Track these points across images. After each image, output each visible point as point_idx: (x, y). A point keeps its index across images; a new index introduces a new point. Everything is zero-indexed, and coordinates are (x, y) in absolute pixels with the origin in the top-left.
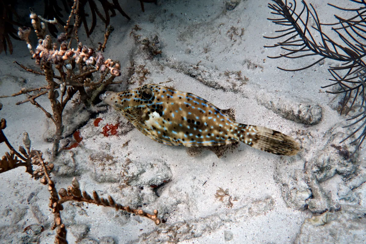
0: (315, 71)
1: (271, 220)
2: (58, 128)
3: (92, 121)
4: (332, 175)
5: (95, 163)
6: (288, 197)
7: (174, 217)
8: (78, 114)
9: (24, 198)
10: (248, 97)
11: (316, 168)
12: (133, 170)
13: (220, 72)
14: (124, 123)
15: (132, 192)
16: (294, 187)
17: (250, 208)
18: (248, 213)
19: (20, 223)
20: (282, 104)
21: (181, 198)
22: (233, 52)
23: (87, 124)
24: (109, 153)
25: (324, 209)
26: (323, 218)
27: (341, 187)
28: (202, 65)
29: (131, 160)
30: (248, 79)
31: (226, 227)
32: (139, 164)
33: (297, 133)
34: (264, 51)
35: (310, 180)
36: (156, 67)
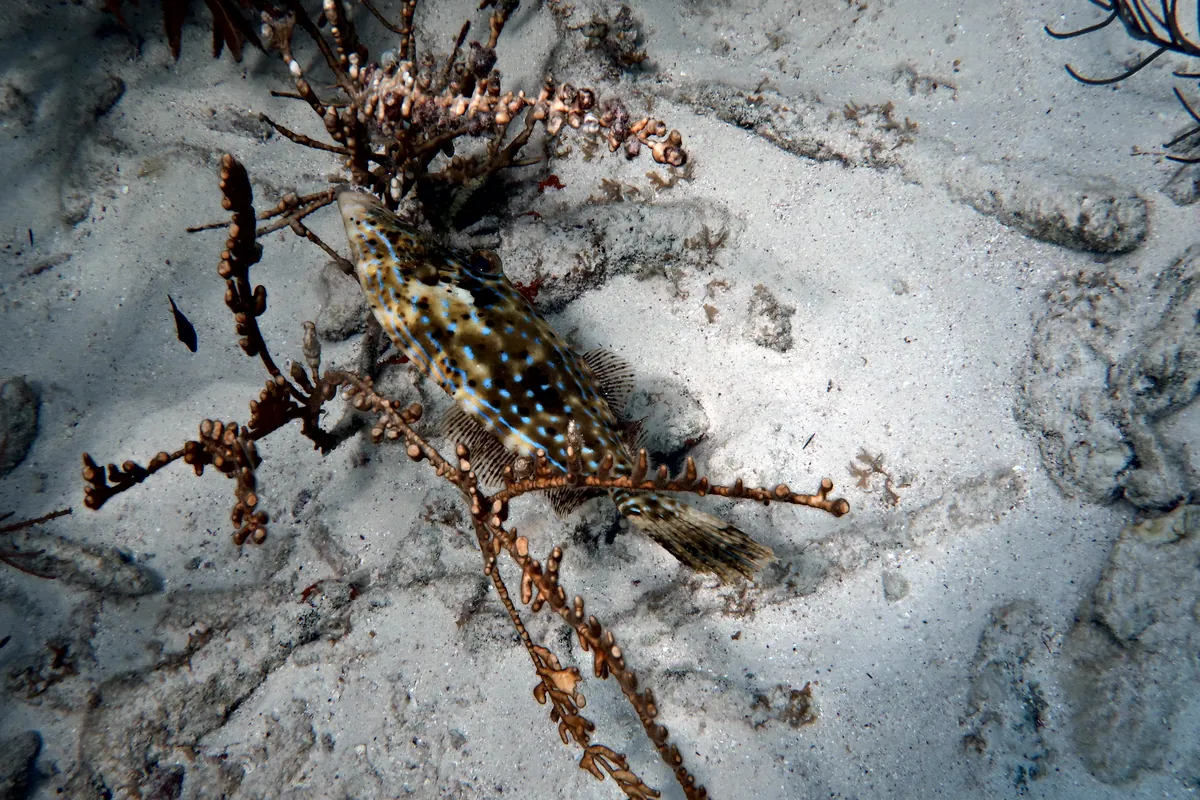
0: (1115, 89)
1: (1016, 535)
4: (1189, 399)
6: (1064, 467)
9: (282, 507)
10: (920, 180)
11: (1142, 382)
13: (827, 109)
14: (555, 279)
16: (1082, 440)
17: (952, 507)
18: (948, 521)
19: (278, 577)
20: (1027, 198)
22: (859, 43)
25: (1175, 498)
26: (1176, 523)
28: (772, 89)
30: (915, 126)
31: (886, 564)
34: (953, 36)
35: (1129, 417)
36: (631, 102)
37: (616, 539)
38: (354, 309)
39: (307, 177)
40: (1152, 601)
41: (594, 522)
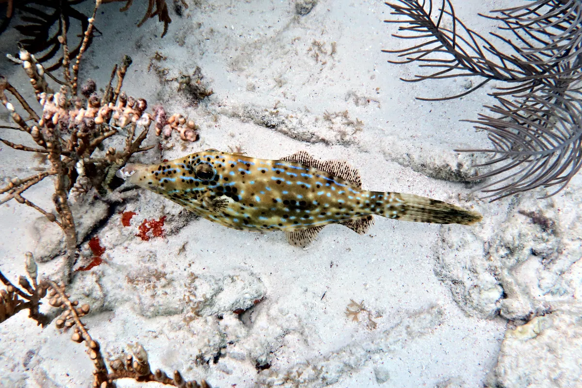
0: (461, 99)
1: (445, 340)
3: (117, 217)
4: (526, 258)
5: (137, 286)
6: (466, 300)
7: (283, 357)
8: (88, 208)
9: (16, 362)
10: (368, 150)
11: (503, 251)
12: (204, 290)
13: (314, 115)
14: (173, 216)
15: (207, 327)
16: (475, 284)
17: (408, 327)
18: (407, 335)
20: (427, 156)
21: (290, 325)
22: (325, 81)
23: (109, 225)
24: (156, 267)
25: (527, 313)
26: (535, 327)
27: (542, 276)
28: (283, 107)
29: (196, 273)
30: (361, 122)
31: (375, 362)
32: (211, 279)
34: (374, 76)
35: (499, 270)
36: (205, 117)
37: (219, 361)
38: (56, 243)
39: (20, 170)
40: (527, 372)
41: (206, 352)
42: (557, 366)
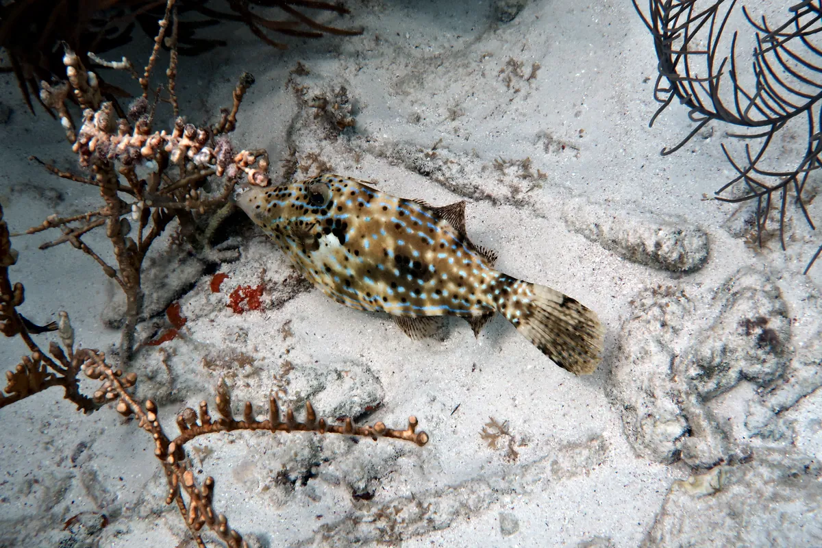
0: (693, 152)
1: (600, 486)
2: (132, 299)
3: (207, 279)
4: (733, 383)
5: (214, 373)
6: (638, 433)
7: (391, 487)
8: (177, 266)
9: (64, 455)
10: (546, 215)
11: (695, 369)
12: (299, 385)
13: (483, 162)
14: (276, 283)
16: (650, 413)
17: (555, 463)
18: (550, 473)
19: (56, 509)
20: (620, 229)
21: (405, 444)
22: (514, 116)
23: (196, 289)
24: (244, 350)
25: (716, 460)
26: (712, 479)
27: (752, 410)
28: (444, 147)
29: (294, 363)
30: (545, 175)
31: (503, 506)
32: (311, 372)
33: (654, 293)
34: (580, 112)
35: (683, 396)
36: (344, 155)
37: (308, 482)
40: (693, 541)
41: (292, 469)
42: (738, 538)
